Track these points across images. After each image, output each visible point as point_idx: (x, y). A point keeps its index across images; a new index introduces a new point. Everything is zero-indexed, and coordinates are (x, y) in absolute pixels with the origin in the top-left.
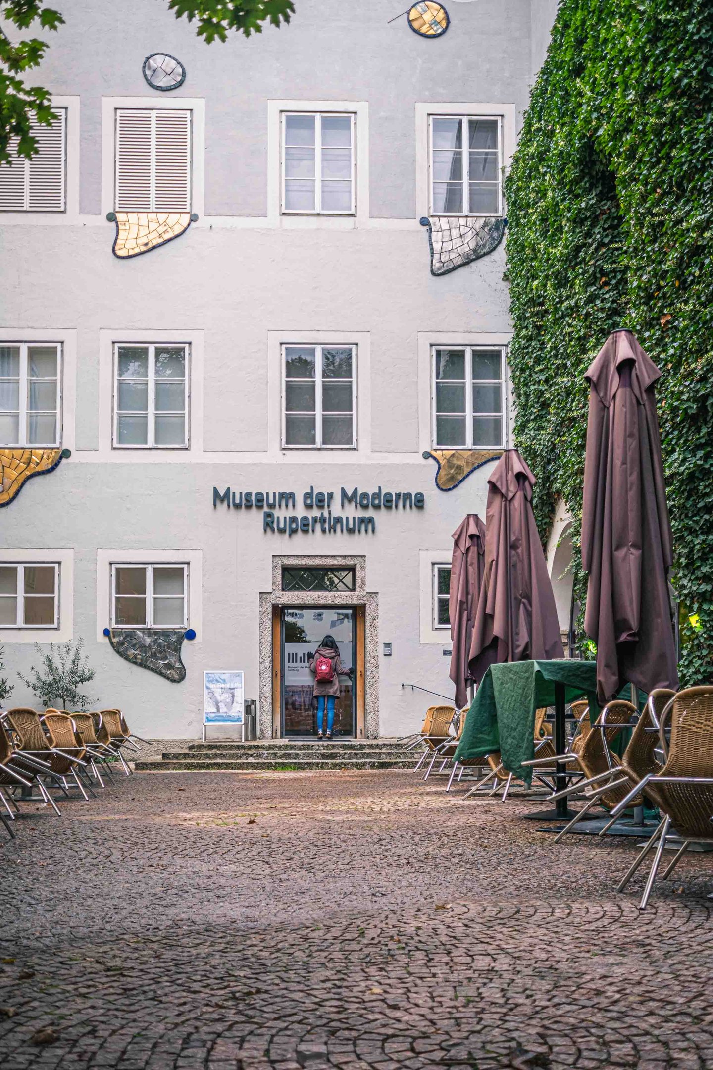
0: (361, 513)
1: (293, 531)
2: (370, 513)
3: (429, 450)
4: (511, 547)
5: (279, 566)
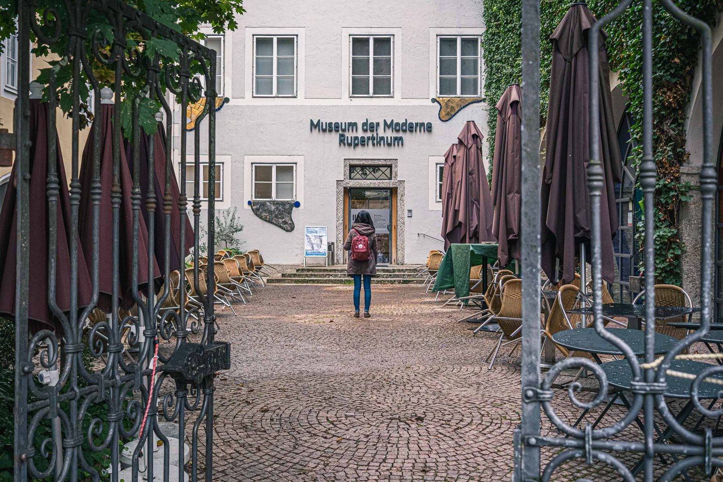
0: (395, 135)
1: (356, 145)
2: (400, 134)
3: (435, 98)
4: (469, 174)
5: (348, 165)
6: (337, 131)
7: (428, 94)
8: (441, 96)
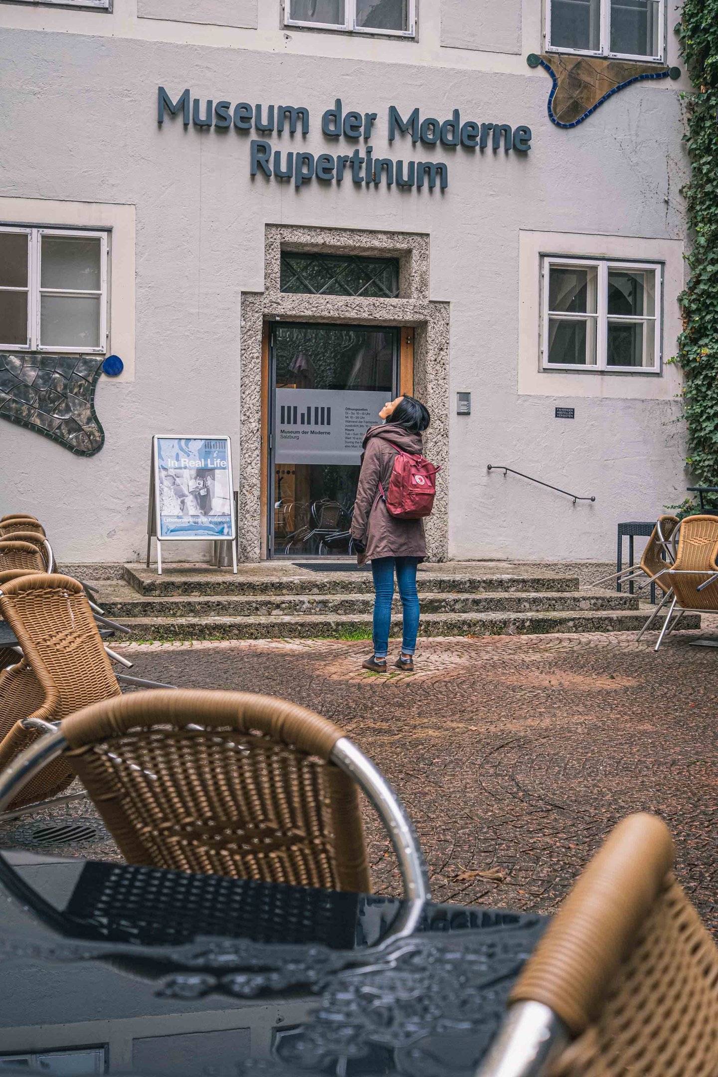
0: (421, 156)
1: (305, 182)
2: (438, 157)
3: (538, 52)
5: (277, 244)
6: (243, 132)
7: (519, 39)
8: (555, 49)
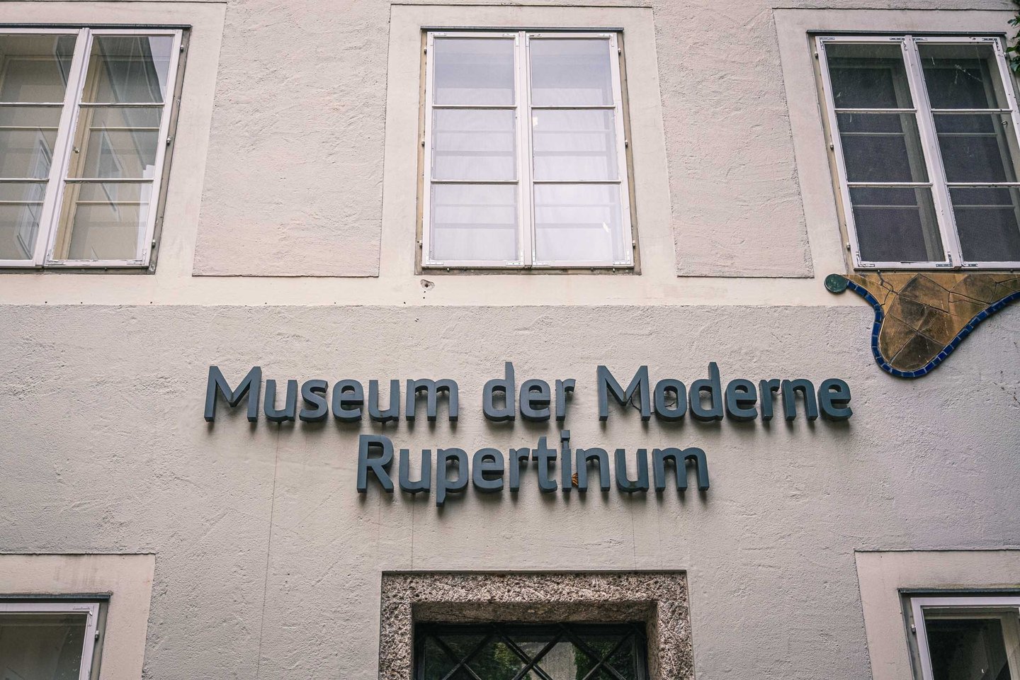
1: (453, 497)
2: (689, 440)
3: (842, 272)
5: (406, 606)
6: (349, 425)
7: (806, 256)
8: (868, 264)
